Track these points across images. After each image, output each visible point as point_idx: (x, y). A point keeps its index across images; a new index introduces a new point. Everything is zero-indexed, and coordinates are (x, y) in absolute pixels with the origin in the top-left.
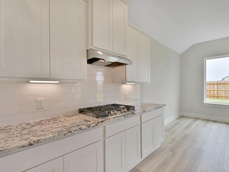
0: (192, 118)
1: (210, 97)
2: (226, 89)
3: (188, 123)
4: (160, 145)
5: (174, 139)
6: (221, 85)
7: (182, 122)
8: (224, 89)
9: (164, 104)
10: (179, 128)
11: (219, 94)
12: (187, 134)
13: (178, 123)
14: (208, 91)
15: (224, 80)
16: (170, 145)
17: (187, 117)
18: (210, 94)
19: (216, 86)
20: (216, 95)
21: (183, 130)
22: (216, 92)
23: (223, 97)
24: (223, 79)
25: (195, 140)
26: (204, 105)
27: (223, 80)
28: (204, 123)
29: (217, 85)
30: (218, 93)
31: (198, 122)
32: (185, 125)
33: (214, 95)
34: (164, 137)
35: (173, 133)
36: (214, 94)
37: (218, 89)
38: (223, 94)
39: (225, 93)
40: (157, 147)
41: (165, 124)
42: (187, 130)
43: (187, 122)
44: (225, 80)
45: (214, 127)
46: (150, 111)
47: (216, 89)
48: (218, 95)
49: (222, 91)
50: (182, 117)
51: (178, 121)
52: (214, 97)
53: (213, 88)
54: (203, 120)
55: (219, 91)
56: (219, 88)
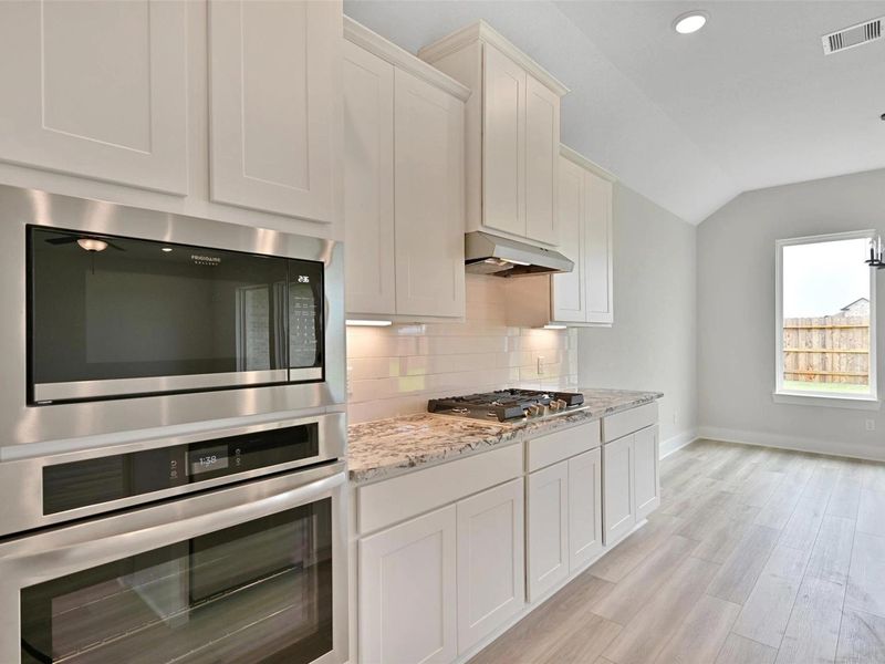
0: (736, 445)
1: (796, 376)
2: (854, 347)
3: (723, 462)
4: (645, 521)
5: (685, 505)
6: (837, 333)
7: (704, 458)
8: (844, 348)
9: (659, 391)
10: (695, 476)
11: (829, 366)
12: (725, 490)
13: (690, 463)
14: (788, 353)
15: (847, 314)
16: (675, 520)
17: (719, 443)
18: (797, 367)
19: (816, 337)
20: (816, 370)
21: (711, 480)
22: (816, 360)
23: (843, 378)
24: (845, 309)
25: (749, 507)
26: (776, 401)
27: (843, 315)
28: (775, 460)
29: (821, 331)
30: (824, 361)
31: (758, 458)
32: (717, 467)
33: (810, 371)
34: (658, 494)
35: (678, 490)
36: (810, 366)
37: (824, 346)
38: (843, 367)
39: (848, 361)
40: (638, 526)
41: (661, 458)
42: (722, 479)
43: (721, 458)
44: (853, 312)
45: (810, 470)
46: (624, 408)
47: (816, 347)
48: (824, 369)
49: (839, 353)
50: (700, 443)
51: (690, 455)
52: (810, 377)
53: (806, 344)
54: (774, 451)
55: (827, 355)
56: (828, 342)
